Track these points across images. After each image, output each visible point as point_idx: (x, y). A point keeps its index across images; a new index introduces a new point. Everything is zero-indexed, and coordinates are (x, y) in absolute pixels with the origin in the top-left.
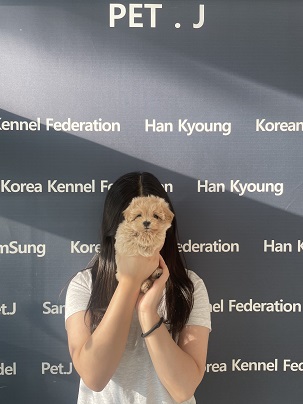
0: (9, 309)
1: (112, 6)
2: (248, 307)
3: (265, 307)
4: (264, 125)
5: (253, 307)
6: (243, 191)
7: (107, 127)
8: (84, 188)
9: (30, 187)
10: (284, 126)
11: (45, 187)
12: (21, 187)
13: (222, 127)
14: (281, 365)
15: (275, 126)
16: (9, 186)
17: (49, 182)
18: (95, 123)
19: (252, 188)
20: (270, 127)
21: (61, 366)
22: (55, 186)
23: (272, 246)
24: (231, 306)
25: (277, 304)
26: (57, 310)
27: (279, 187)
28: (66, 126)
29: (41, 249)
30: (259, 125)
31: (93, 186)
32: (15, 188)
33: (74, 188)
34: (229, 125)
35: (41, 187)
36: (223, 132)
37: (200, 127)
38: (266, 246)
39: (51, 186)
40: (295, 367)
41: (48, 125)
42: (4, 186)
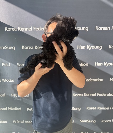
2: (89, 80)
4: (98, 28)
5: (91, 80)
9: (30, 48)
13: (85, 29)
15: (101, 29)
16: (24, 47)
17: (35, 46)
19: (93, 47)
20: (100, 29)
22: (37, 47)
25: (97, 79)
28: (39, 29)
30: (96, 28)
32: (26, 48)
35: (33, 48)
36: (86, 30)
39: (36, 47)
40: (100, 95)
41: (34, 29)
42: (23, 47)
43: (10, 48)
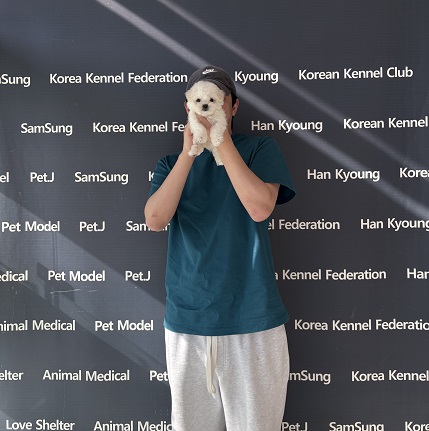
0: (99, 227)
3: (310, 225)
5: (300, 225)
6: (289, 129)
7: (177, 78)
8: (159, 128)
9: (116, 128)
10: (321, 75)
11: (128, 128)
12: (108, 128)
13: (271, 77)
14: (324, 274)
15: (314, 76)
16: (99, 127)
18: (168, 76)
19: (296, 126)
21: (141, 274)
23: (314, 174)
24: (281, 225)
25: (319, 222)
26: (138, 227)
27: (319, 126)
28: (144, 79)
29: (125, 178)
31: (166, 127)
32: (104, 129)
33: (151, 128)
34: (277, 75)
36: (271, 81)
37: (252, 77)
38: (309, 174)
39: (132, 127)
40: (336, 276)
41: (130, 78)
42: (95, 127)
43: (58, 129)
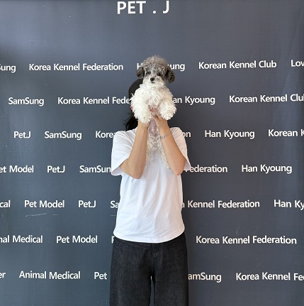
1: (119, 3)
2: (197, 169)
3: (207, 169)
4: (203, 65)
5: (200, 169)
6: (192, 102)
7: (116, 68)
8: (103, 101)
9: (73, 101)
11: (82, 101)
12: (69, 101)
13: (180, 67)
14: (216, 204)
16: (62, 101)
17: (84, 98)
18: (110, 66)
20: (207, 66)
21: (89, 203)
22: (88, 100)
23: (210, 134)
25: (213, 167)
26: (88, 170)
27: (213, 100)
28: (94, 68)
29: (79, 135)
30: (200, 65)
31: (108, 101)
32: (66, 101)
34: (184, 65)
35: (79, 101)
36: (180, 69)
38: (206, 134)
41: (84, 67)
43: (34, 102)
